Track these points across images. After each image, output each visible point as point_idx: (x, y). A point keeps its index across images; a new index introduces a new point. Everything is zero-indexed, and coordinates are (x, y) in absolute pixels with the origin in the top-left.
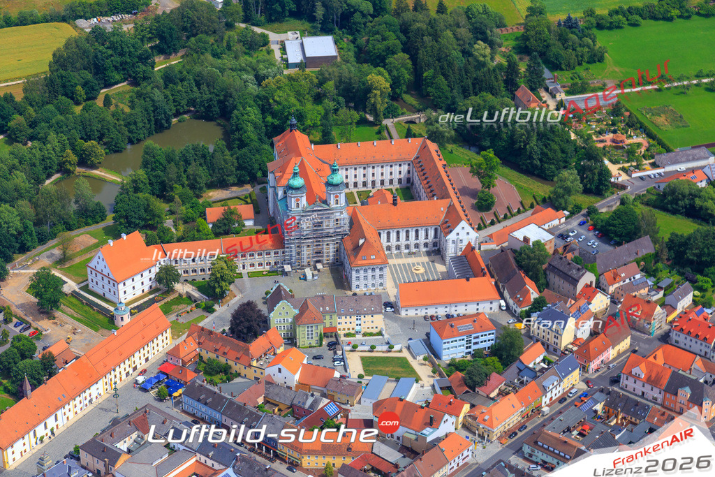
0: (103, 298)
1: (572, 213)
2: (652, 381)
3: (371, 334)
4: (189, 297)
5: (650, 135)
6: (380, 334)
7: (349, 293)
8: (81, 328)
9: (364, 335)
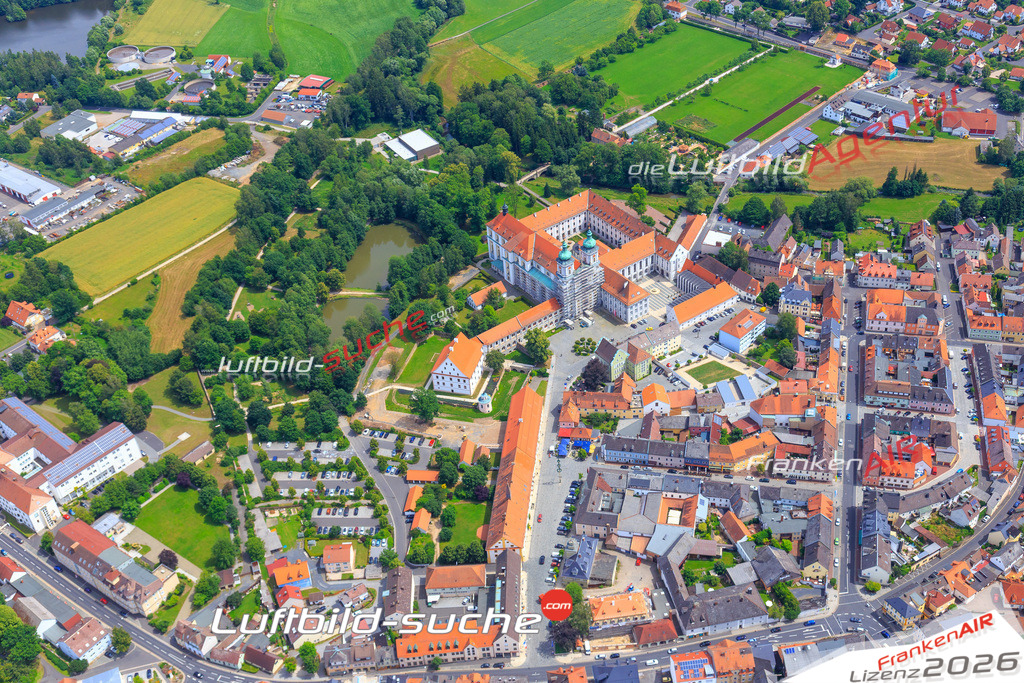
0: (452, 394)
1: (708, 214)
2: (895, 319)
3: (675, 352)
4: (514, 369)
5: (702, 140)
6: (680, 349)
7: (628, 325)
8: (464, 425)
9: (671, 354)
